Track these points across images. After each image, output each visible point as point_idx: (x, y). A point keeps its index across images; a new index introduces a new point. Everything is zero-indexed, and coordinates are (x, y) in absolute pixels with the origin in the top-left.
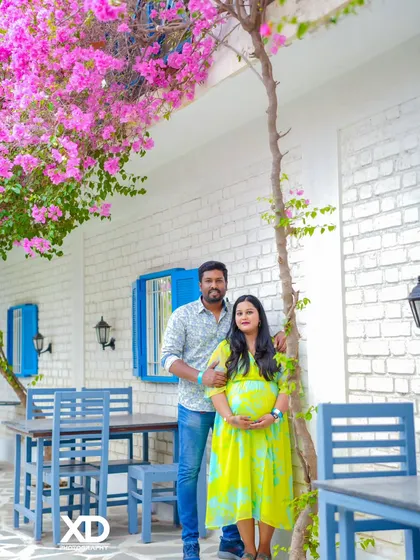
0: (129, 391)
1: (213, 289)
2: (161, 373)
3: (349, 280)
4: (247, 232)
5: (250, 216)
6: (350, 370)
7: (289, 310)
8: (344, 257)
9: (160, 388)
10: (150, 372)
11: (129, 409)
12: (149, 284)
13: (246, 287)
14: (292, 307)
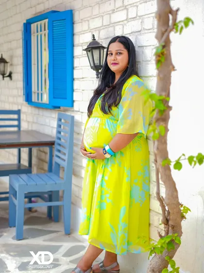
0: (18, 112)
7: (163, 34)
11: (19, 126)
13: (111, 25)
14: (169, 30)
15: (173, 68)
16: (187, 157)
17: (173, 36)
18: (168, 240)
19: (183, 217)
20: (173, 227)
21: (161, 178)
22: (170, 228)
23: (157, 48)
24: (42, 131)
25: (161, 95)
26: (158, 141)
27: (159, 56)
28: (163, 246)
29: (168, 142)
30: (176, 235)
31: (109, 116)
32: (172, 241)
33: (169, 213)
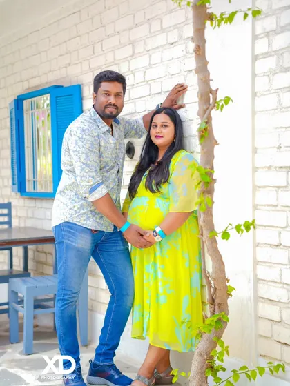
0: (8, 206)
1: (110, 104)
2: (40, 189)
3: (261, 84)
4: (132, 43)
5: (137, 25)
6: (258, 184)
7: (205, 112)
8: (255, 58)
9: (39, 203)
10: (29, 187)
11: (9, 223)
12: (26, 104)
13: (131, 101)
14: (210, 107)
15: (216, 143)
16: (234, 226)
17: (214, 113)
18: (216, 319)
19: (230, 295)
20: (220, 305)
21: (208, 251)
22: (217, 307)
23: (201, 124)
24: (40, 227)
25: (205, 168)
26: (204, 213)
27: (202, 132)
28: (212, 323)
29: (214, 214)
30: (223, 313)
31: (158, 194)
32: (220, 320)
33: (215, 289)
